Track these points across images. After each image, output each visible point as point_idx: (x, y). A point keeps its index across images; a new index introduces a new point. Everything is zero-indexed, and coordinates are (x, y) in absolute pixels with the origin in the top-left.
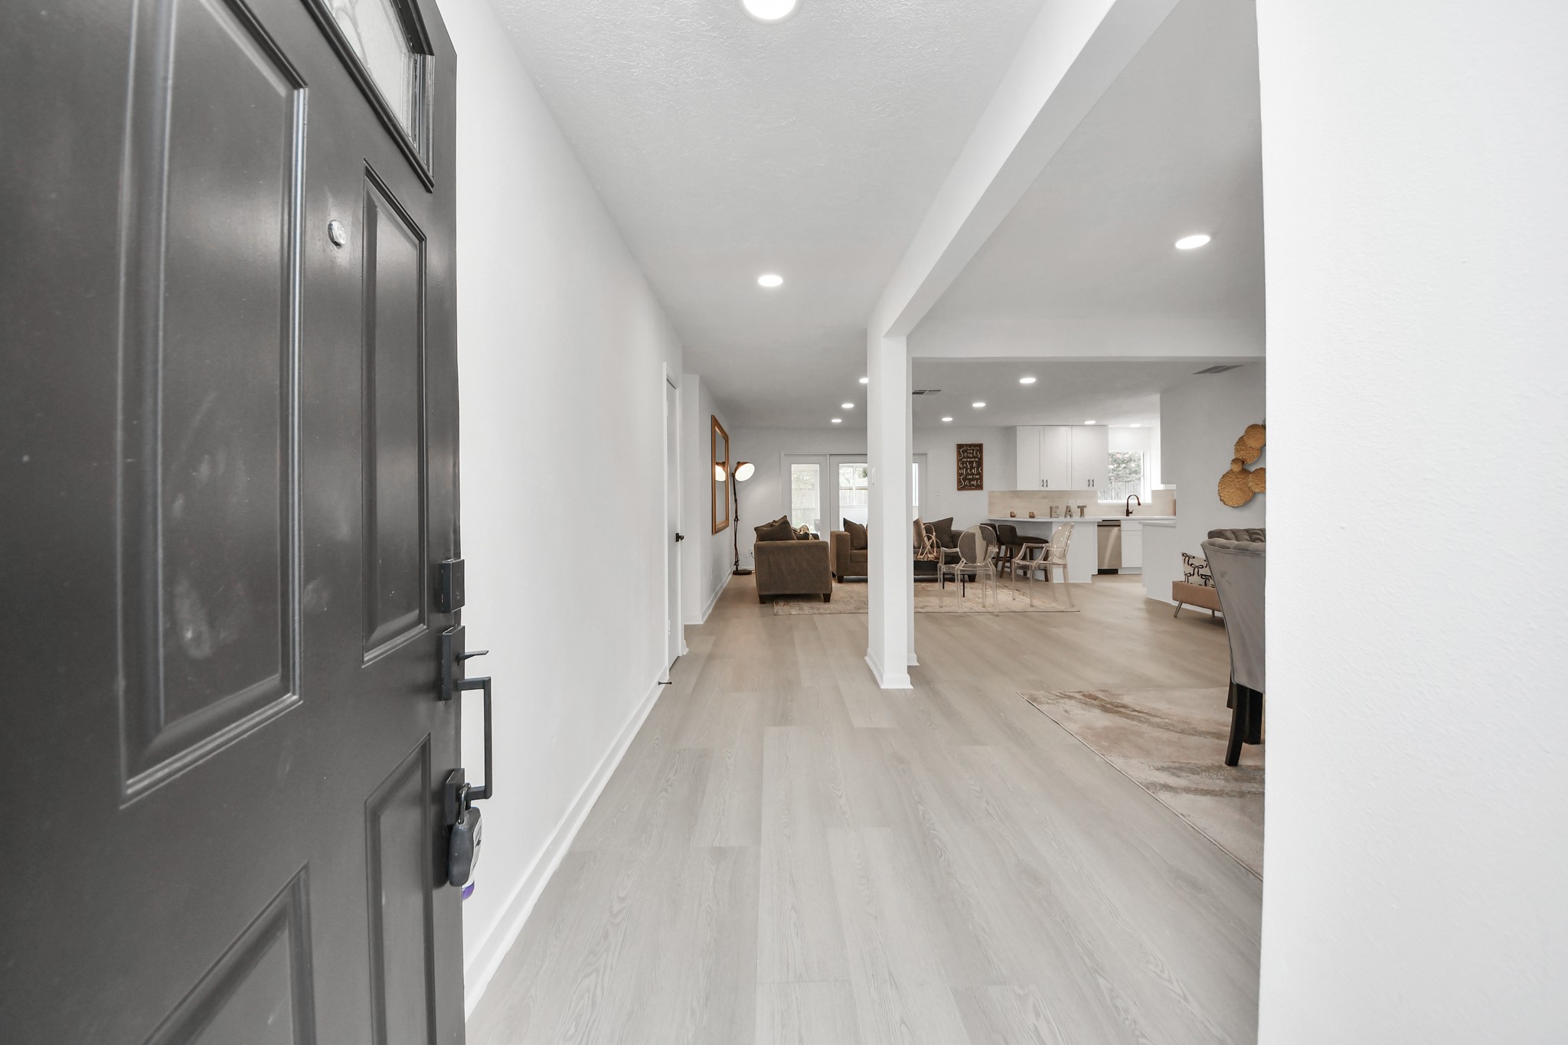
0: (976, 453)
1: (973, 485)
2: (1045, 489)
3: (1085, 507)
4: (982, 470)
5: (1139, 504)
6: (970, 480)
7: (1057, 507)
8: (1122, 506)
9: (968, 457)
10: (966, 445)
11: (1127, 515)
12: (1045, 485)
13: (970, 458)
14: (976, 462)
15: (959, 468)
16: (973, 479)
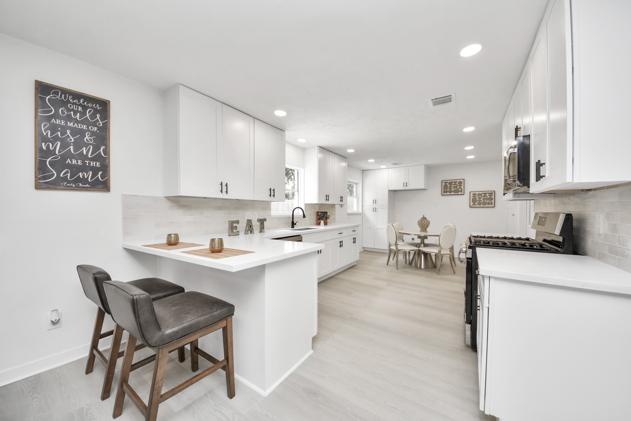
0: (93, 116)
1: (85, 181)
2: (224, 196)
3: (265, 220)
4: (106, 152)
5: (304, 216)
6: (75, 170)
7: (237, 222)
8: (289, 217)
9: (69, 118)
10: (65, 91)
11: (293, 227)
12: (224, 189)
13: (76, 121)
14: (93, 134)
15: (40, 138)
16: (84, 168)
